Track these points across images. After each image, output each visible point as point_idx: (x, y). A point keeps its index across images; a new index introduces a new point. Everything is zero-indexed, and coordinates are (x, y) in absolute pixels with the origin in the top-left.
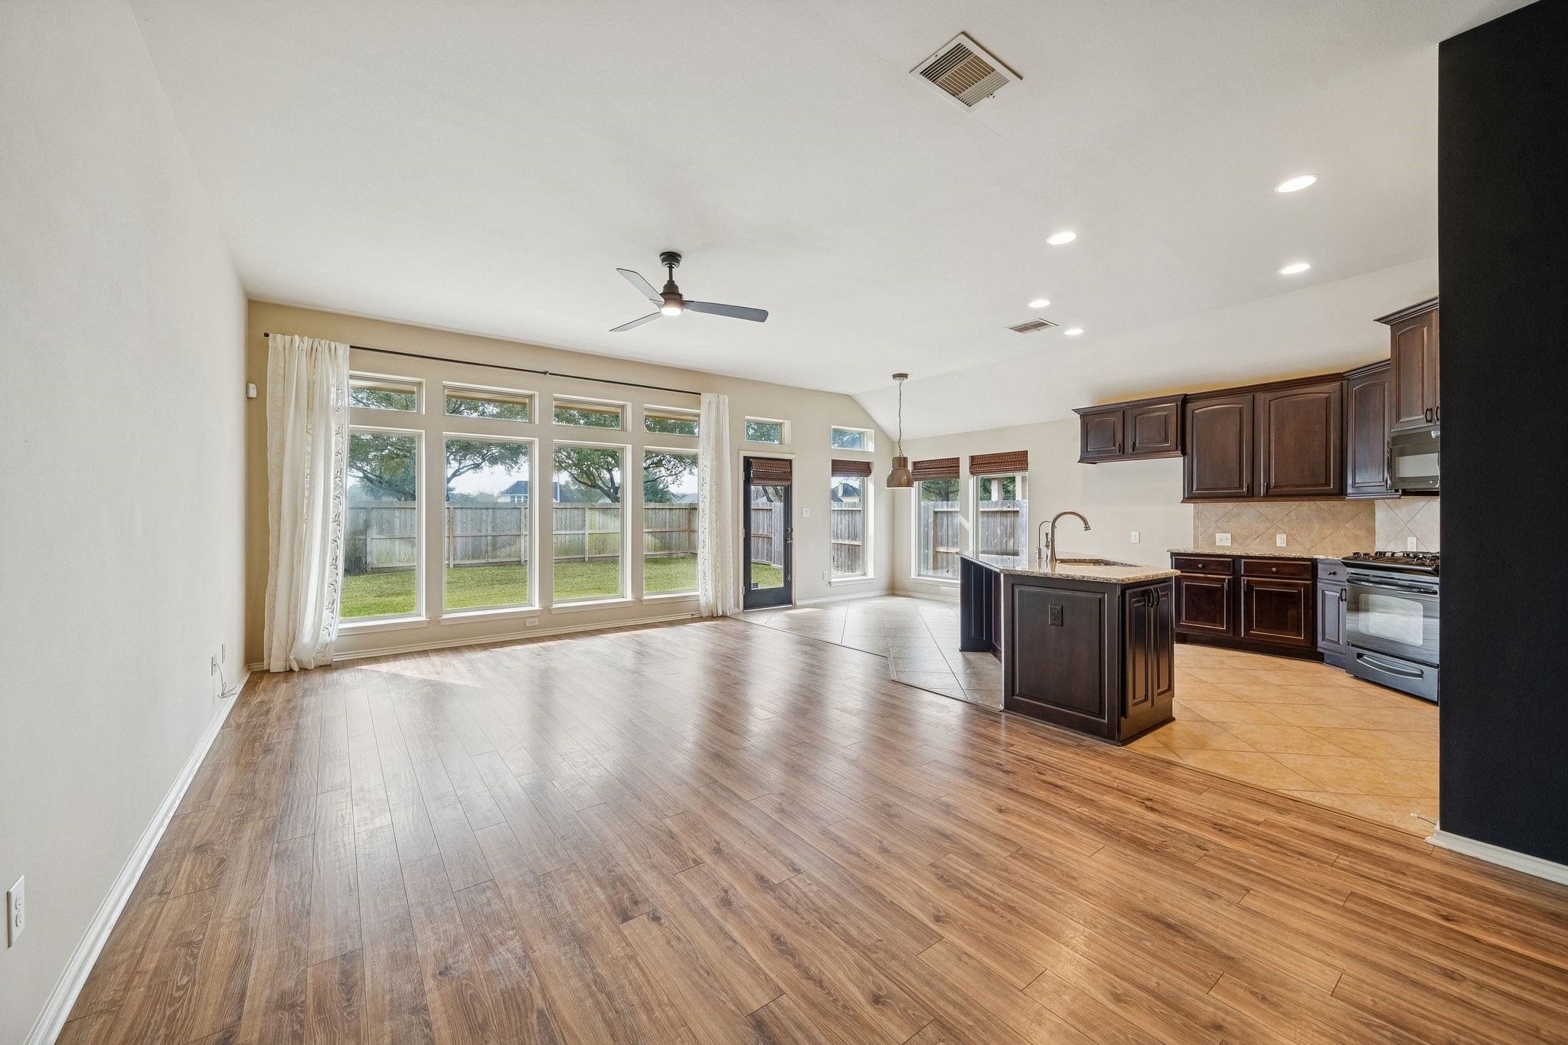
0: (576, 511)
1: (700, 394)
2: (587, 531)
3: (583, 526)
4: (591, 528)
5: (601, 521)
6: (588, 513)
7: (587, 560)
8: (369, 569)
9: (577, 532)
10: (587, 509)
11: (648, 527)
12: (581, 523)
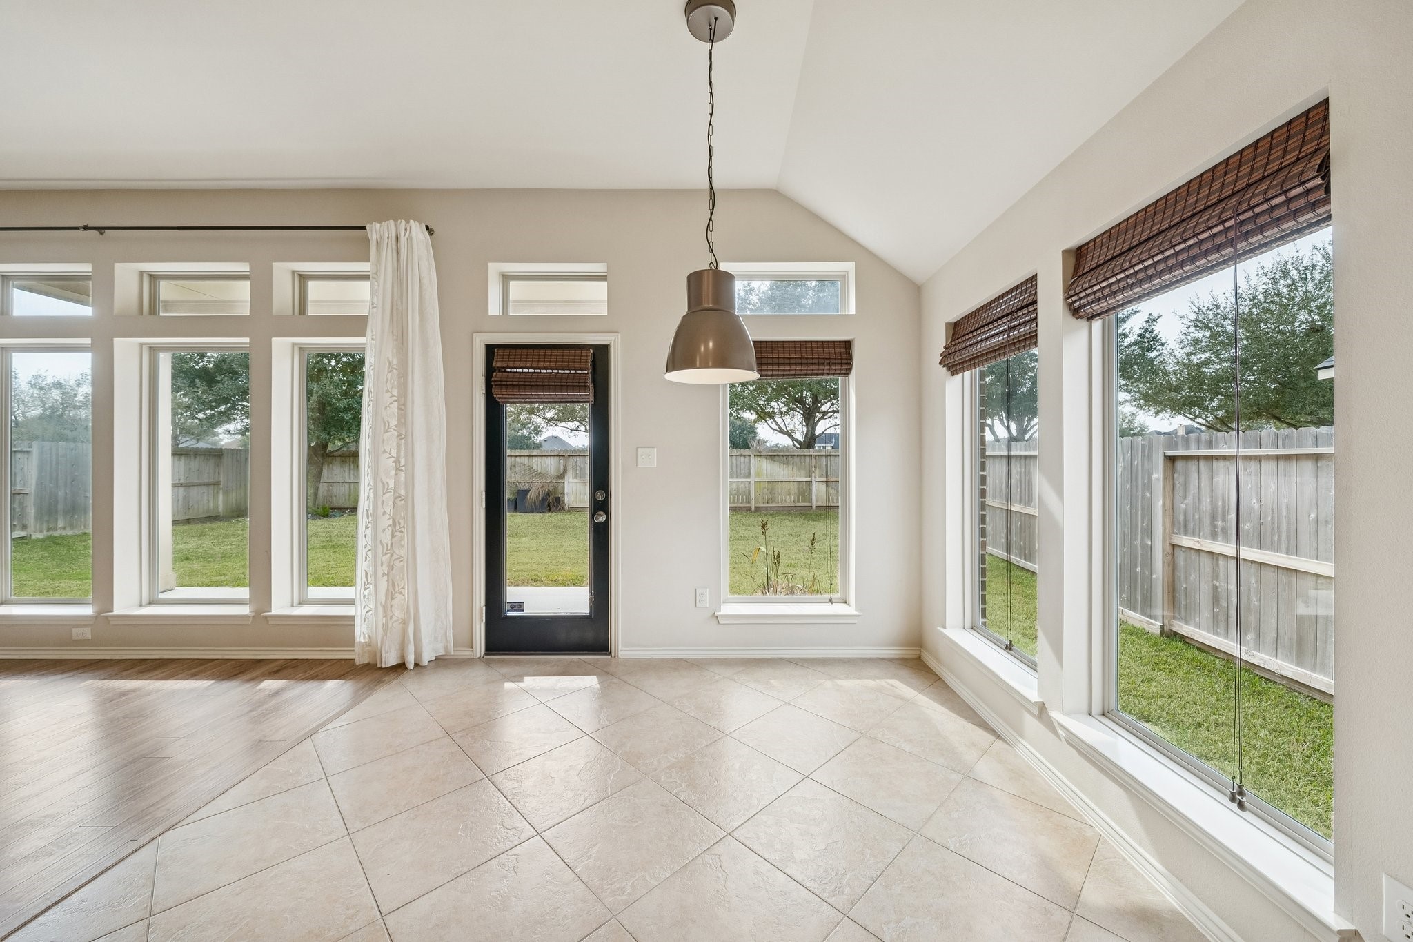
0: (742, 458)
1: (364, 228)
2: (753, 479)
3: (750, 473)
4: (758, 475)
5: (769, 470)
6: (754, 460)
7: (753, 509)
8: (566, 508)
9: (743, 480)
10: (753, 456)
11: (821, 476)
12: (747, 471)
